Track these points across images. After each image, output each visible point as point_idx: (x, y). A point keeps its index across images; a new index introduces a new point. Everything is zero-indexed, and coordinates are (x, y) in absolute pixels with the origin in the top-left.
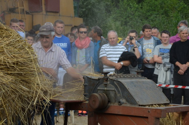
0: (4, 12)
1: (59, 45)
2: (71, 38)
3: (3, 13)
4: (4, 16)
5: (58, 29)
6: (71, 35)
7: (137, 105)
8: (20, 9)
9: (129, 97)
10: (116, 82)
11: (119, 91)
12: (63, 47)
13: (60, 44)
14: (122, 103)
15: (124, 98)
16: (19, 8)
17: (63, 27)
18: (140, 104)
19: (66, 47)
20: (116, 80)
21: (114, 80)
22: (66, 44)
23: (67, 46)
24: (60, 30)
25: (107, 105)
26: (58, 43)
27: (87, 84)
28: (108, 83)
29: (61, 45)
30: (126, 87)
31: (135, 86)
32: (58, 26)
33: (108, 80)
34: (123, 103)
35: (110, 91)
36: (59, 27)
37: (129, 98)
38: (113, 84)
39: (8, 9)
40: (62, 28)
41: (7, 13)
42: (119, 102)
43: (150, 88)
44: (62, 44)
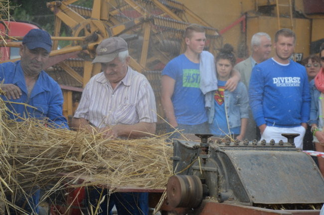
0: (246, 13)
1: (283, 81)
2: (313, 67)
3: (244, 17)
4: (246, 23)
5: (282, 47)
6: (313, 62)
7: (249, 204)
8: (279, 6)
9: (239, 187)
10: (220, 155)
11: (224, 174)
12: (292, 85)
13: (286, 78)
14: (223, 198)
15: (232, 189)
16: (277, 5)
17: (291, 43)
18: (255, 202)
19: (299, 85)
20: (221, 150)
21: (217, 151)
22: (299, 78)
23: (299, 82)
24: (286, 49)
25: (202, 201)
26: (282, 77)
27: (178, 157)
28: (209, 156)
29: (288, 80)
30: (235, 165)
31: (259, 165)
32: (282, 42)
33: (209, 149)
34: (227, 199)
35: (211, 173)
36: (283, 44)
37: (239, 189)
38: (216, 158)
39: (257, 8)
40: (289, 45)
41: (253, 15)
42: (220, 196)
43: (297, 170)
44: (289, 78)
